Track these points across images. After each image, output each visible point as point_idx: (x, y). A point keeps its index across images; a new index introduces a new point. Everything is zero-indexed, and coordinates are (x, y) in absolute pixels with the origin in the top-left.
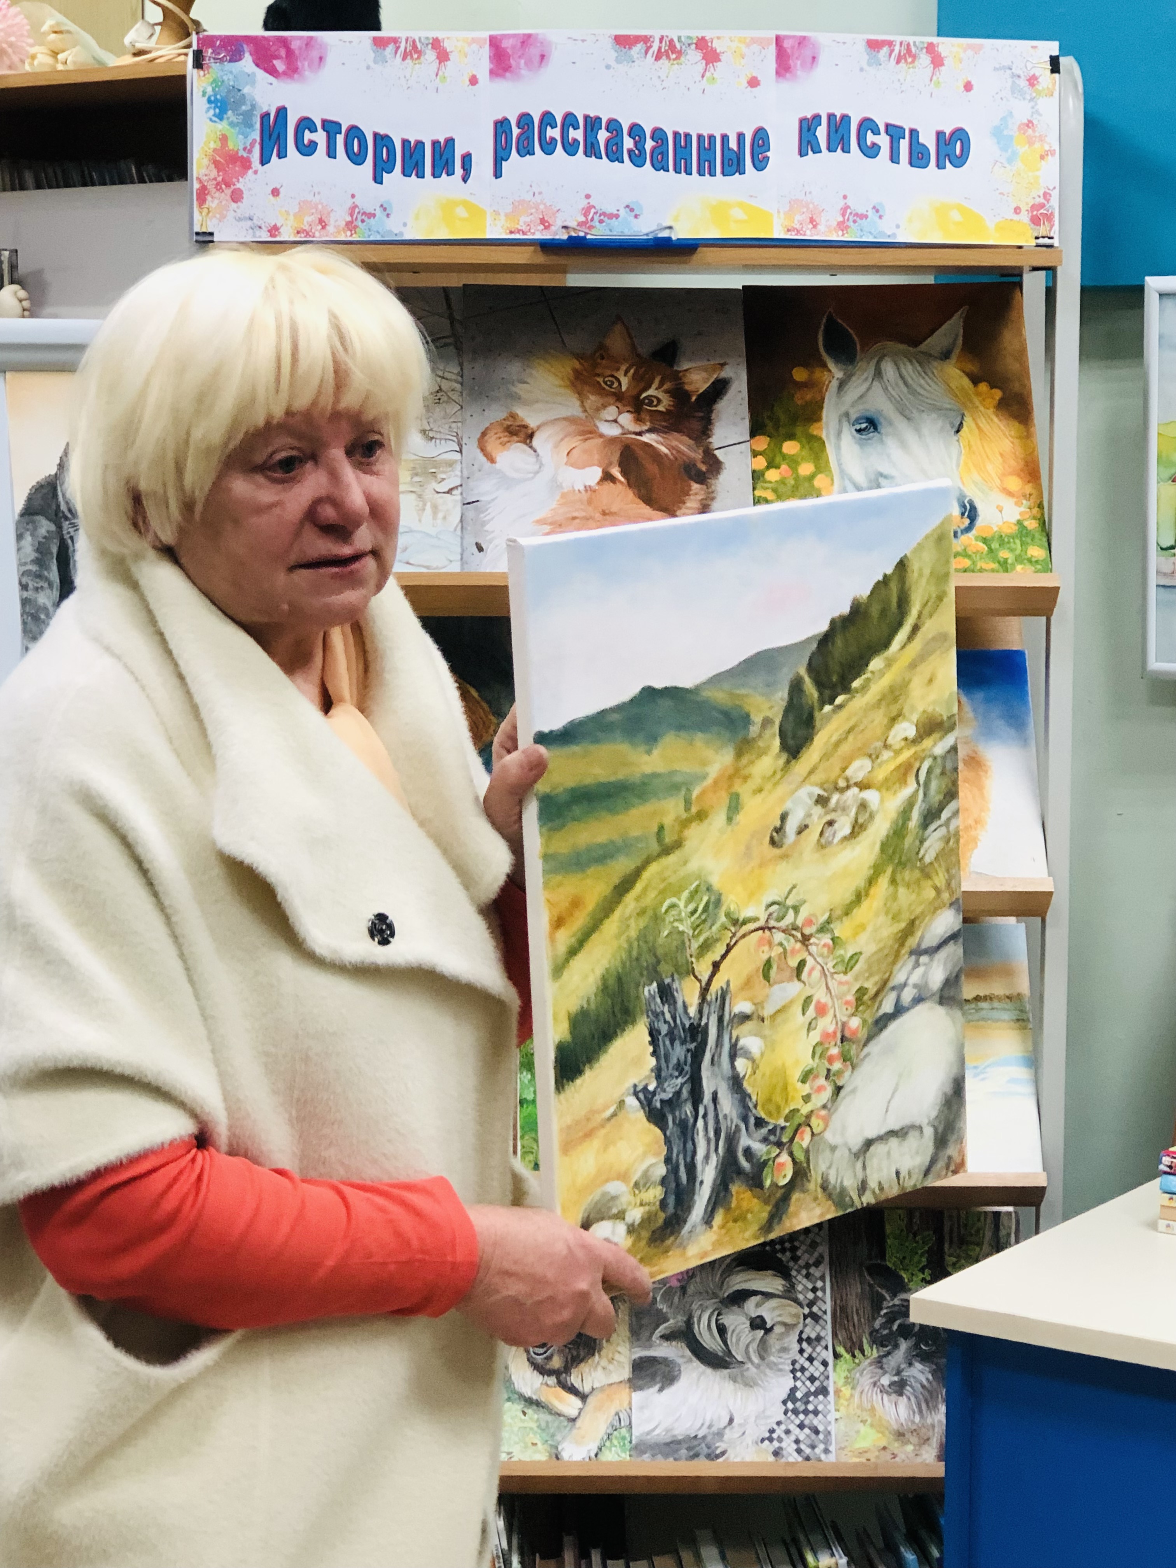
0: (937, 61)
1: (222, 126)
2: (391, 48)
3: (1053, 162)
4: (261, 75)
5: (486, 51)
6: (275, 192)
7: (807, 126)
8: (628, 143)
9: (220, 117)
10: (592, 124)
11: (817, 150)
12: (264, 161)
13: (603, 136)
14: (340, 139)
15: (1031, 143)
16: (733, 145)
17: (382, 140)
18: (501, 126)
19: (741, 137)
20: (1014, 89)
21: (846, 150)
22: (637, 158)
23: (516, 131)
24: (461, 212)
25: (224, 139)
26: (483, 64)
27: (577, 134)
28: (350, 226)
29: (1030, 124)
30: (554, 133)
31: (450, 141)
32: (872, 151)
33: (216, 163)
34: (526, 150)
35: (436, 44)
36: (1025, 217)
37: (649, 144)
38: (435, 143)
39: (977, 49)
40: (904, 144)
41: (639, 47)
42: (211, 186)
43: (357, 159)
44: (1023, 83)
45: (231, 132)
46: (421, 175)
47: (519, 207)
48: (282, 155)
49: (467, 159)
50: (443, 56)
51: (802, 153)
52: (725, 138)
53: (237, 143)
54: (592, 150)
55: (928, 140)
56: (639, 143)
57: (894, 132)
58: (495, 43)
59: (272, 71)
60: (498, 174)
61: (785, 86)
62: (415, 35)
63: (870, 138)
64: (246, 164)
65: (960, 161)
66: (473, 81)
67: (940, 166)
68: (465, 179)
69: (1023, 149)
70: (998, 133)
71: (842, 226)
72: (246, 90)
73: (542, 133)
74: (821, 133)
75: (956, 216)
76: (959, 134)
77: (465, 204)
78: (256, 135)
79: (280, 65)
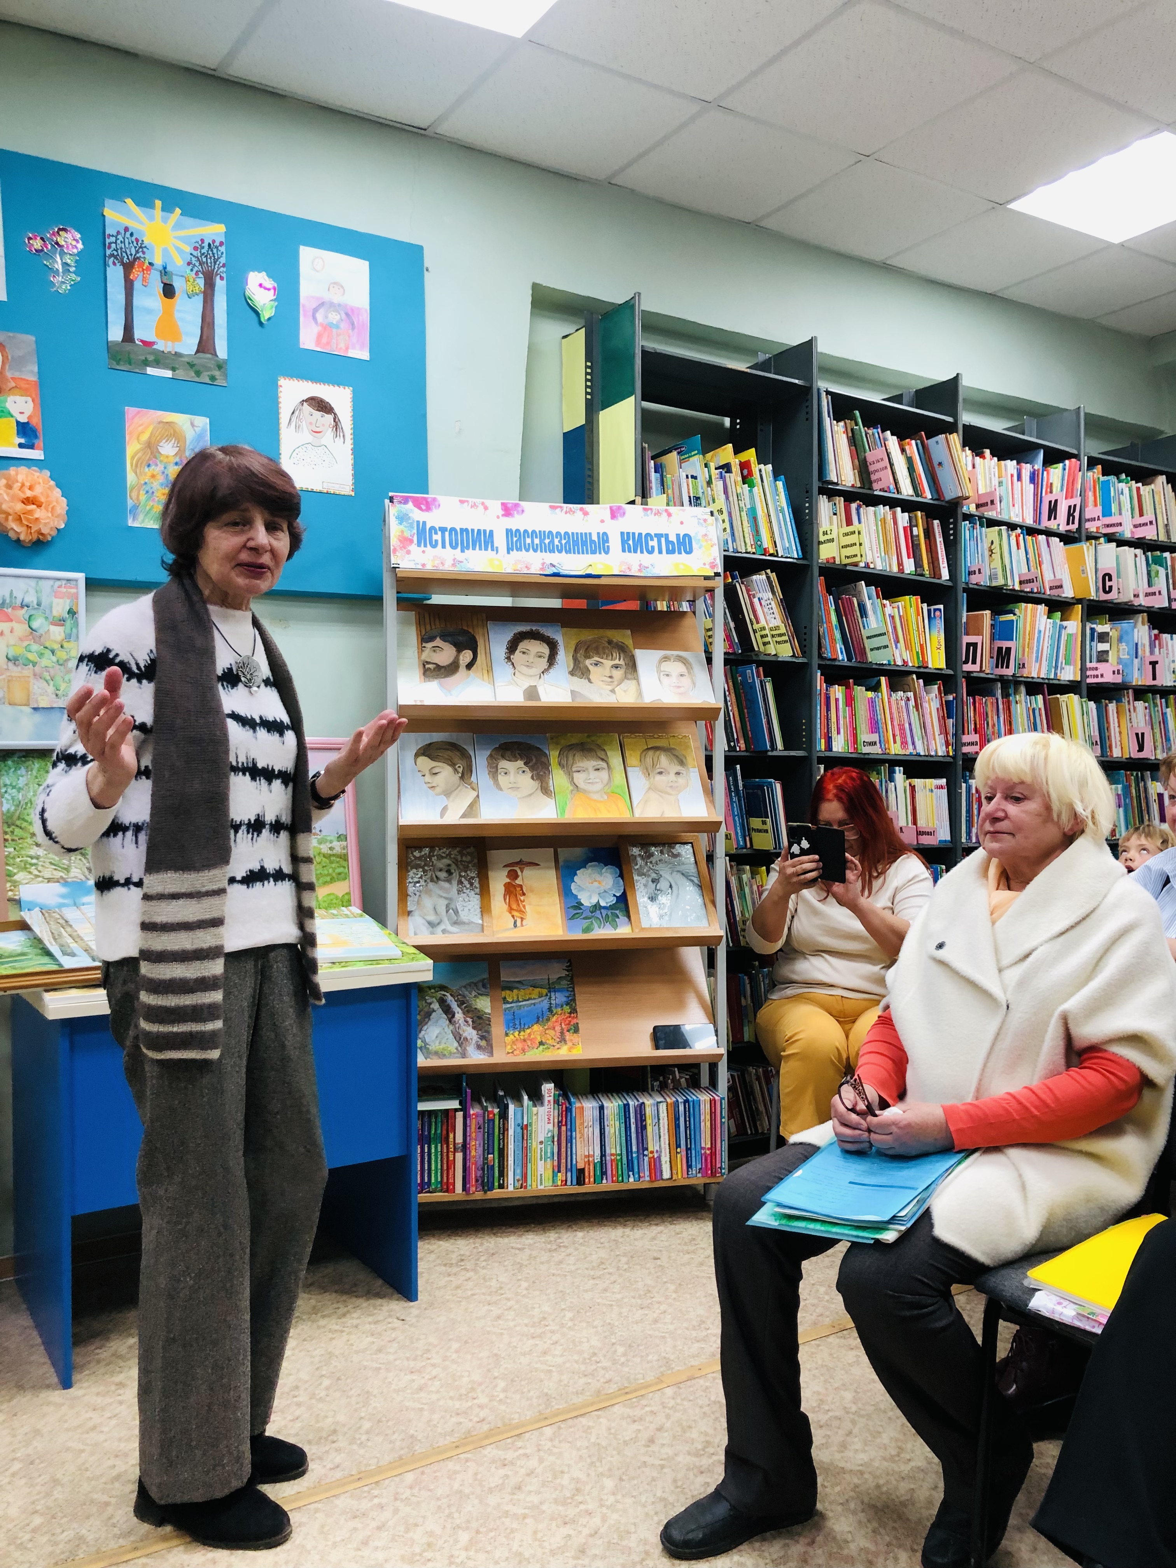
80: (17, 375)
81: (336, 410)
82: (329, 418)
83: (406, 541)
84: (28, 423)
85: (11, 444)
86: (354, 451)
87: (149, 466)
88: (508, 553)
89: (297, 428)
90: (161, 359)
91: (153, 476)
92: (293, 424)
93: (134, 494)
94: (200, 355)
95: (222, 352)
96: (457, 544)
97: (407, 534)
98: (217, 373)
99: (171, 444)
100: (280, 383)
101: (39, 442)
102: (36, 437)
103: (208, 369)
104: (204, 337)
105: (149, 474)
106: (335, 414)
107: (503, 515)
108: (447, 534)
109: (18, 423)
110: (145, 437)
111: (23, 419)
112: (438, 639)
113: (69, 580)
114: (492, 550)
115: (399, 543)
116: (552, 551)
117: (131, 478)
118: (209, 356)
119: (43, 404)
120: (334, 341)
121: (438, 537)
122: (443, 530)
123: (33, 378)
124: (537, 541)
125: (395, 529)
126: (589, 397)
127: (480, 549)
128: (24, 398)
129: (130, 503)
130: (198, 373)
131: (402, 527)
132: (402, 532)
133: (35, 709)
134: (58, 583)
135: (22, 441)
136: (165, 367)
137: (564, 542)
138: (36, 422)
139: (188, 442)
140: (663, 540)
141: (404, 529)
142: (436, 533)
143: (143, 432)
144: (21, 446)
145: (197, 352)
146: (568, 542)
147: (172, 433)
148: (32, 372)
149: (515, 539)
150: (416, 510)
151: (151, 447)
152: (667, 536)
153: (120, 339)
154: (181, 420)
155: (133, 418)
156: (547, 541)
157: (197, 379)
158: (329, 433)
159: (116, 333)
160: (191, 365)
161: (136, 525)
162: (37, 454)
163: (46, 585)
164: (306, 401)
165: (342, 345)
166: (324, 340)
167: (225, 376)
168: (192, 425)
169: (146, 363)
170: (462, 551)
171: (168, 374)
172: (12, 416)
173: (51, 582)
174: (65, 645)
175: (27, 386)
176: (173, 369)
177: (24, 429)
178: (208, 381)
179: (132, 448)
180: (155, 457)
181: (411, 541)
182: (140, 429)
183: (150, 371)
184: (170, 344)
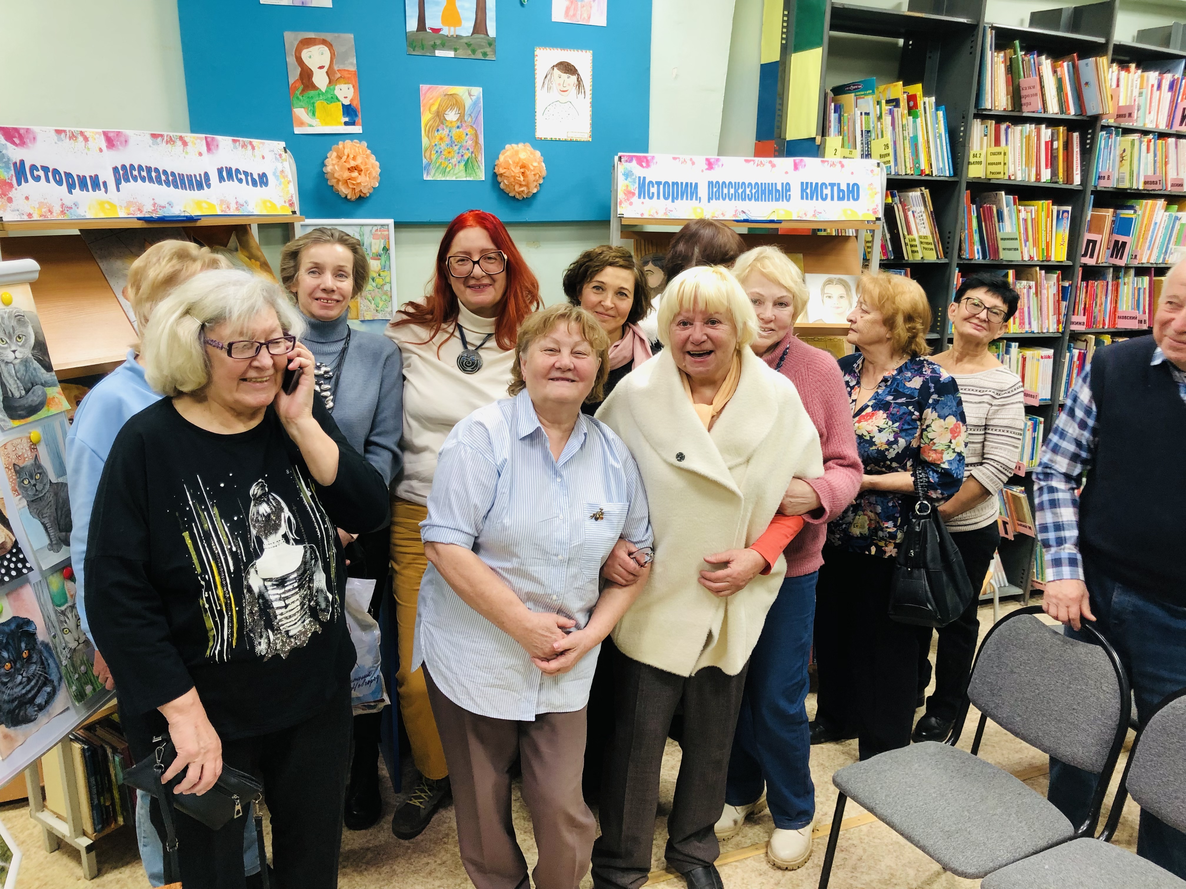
0: (253, 148)
2: (63, 134)
3: (291, 184)
5: (103, 138)
6: (27, 198)
7: (220, 171)
8: (163, 178)
10: (149, 169)
11: (224, 181)
12: (19, 184)
13: (154, 174)
14: (50, 174)
15: (284, 178)
16: (198, 178)
17: (68, 175)
18: (115, 169)
19: (200, 175)
20: (276, 158)
21: (233, 181)
22: (168, 184)
23: (121, 172)
24: (107, 206)
26: (103, 144)
27: (144, 174)
28: (63, 212)
29: (282, 171)
30: (136, 173)
31: (96, 176)
32: (241, 181)
34: (127, 180)
35: (82, 133)
36: (287, 204)
37: (171, 178)
38: (91, 177)
39: (263, 144)
40: (249, 178)
41: (160, 139)
43: (59, 183)
44: (278, 156)
46: (88, 190)
47: (129, 204)
48: (26, 181)
49: (105, 183)
50: (86, 139)
51: (220, 182)
52: (195, 176)
54: (151, 180)
55: (256, 177)
56: (167, 178)
57: (246, 173)
58: (105, 134)
59: (14, 143)
60: (118, 190)
61: (210, 156)
62: (73, 129)
63: (239, 176)
64: (11, 185)
65: (266, 184)
66: (101, 150)
67: (261, 186)
68: (106, 192)
69: (283, 180)
70: (274, 174)
71: (236, 209)
72: (4, 152)
73: (132, 173)
74: (224, 174)
75: (269, 204)
76: (264, 175)
77: (108, 203)
78: (12, 172)
80: (341, 67)
81: (579, 72)
82: (574, 78)
83: (629, 194)
84: (350, 105)
85: (339, 123)
86: (593, 105)
87: (438, 130)
88: (709, 202)
89: (549, 89)
90: (448, 42)
91: (441, 139)
92: (546, 86)
93: (428, 154)
94: (476, 36)
95: (492, 32)
96: (669, 195)
97: (631, 188)
98: (488, 50)
99: (454, 112)
100: (536, 53)
101: (359, 119)
102: (356, 115)
103: (481, 47)
104: (478, 21)
105: (438, 138)
106: (578, 75)
107: (707, 169)
108: (661, 187)
109: (343, 105)
110: (434, 108)
111: (347, 102)
113: (382, 225)
114: (696, 199)
115: (624, 196)
116: (744, 199)
117: (425, 141)
118: (482, 36)
119: (361, 90)
120: (579, 12)
121: (654, 190)
122: (659, 183)
123: (353, 68)
124: (732, 191)
125: (622, 184)
126: (784, 42)
127: (687, 199)
128: (346, 86)
129: (425, 161)
130: (474, 52)
131: (627, 182)
132: (627, 186)
133: (362, 321)
134: (375, 228)
135: (347, 119)
136: (450, 48)
137: (754, 191)
138: (356, 104)
139: (466, 109)
140: (835, 188)
141: (629, 184)
142: (653, 186)
143: (433, 104)
144: (346, 124)
145: (473, 33)
146: (758, 191)
147: (455, 102)
148: (352, 64)
149: (715, 190)
150: (638, 167)
151: (440, 116)
152: (839, 184)
153: (415, 29)
154: (460, 91)
155: (426, 93)
156: (740, 191)
157: (473, 57)
158: (573, 90)
159: (412, 25)
160: (468, 45)
161: (429, 178)
162: (357, 129)
163: (367, 229)
164: (556, 66)
165: (585, 15)
166: (571, 13)
167: (494, 52)
168: (470, 95)
169: (434, 47)
170: (673, 201)
171: (451, 54)
172: (339, 101)
173: (370, 228)
174: (382, 274)
176: (455, 50)
177: (348, 110)
178: (480, 56)
179: (426, 117)
180: (442, 123)
181: (634, 194)
182: (431, 101)
183: (438, 53)
184: (452, 29)
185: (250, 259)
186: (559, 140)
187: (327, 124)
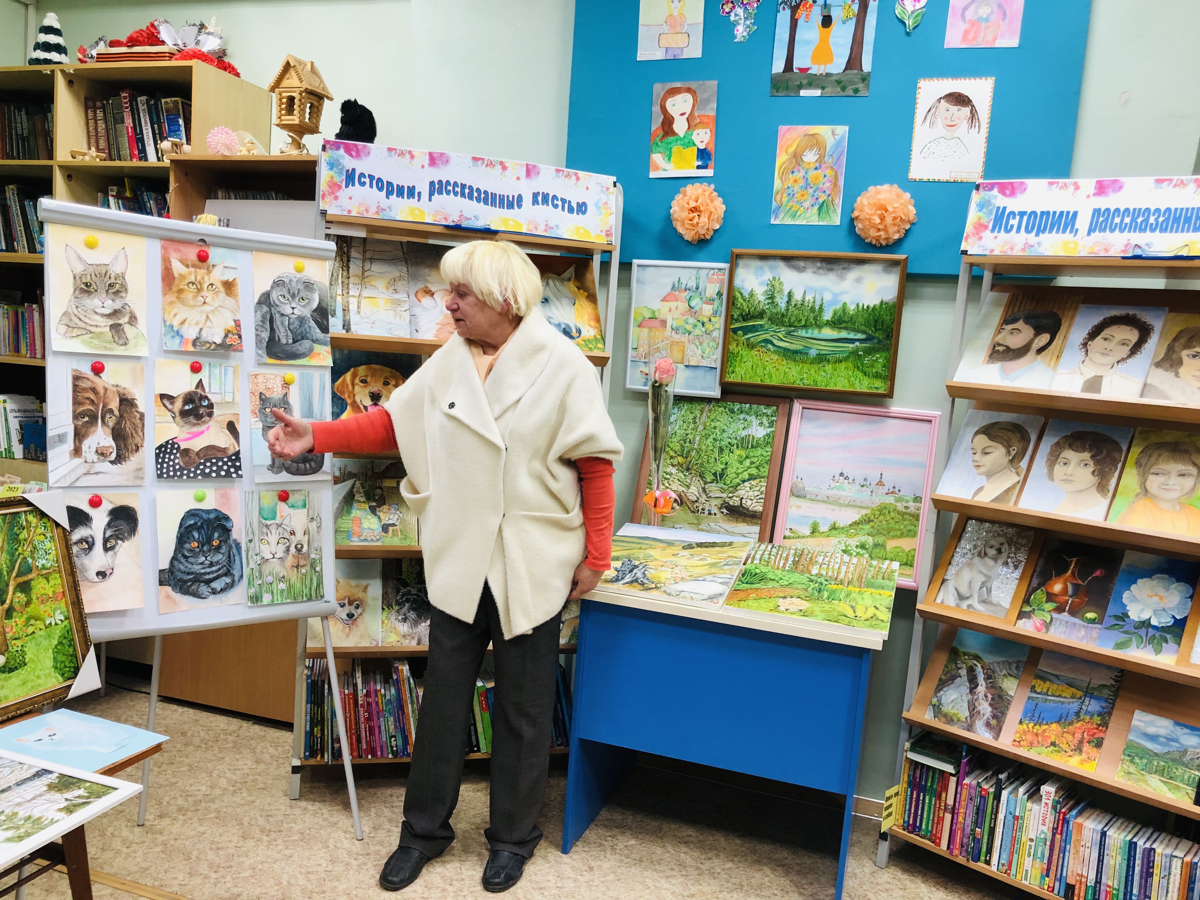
0: (578, 179)
1: (332, 173)
2: (394, 152)
3: (614, 217)
4: (347, 156)
5: (427, 157)
6: (350, 198)
7: (535, 195)
8: (475, 194)
9: (331, 169)
10: (463, 186)
11: (538, 204)
12: (347, 186)
13: (467, 191)
14: (374, 182)
15: (606, 209)
16: (511, 199)
17: (389, 184)
18: (432, 183)
19: (513, 196)
20: (602, 191)
21: (548, 205)
22: (478, 200)
23: (437, 186)
24: (417, 212)
25: (332, 177)
26: (426, 161)
27: (458, 189)
28: (377, 213)
29: (606, 203)
30: (450, 188)
31: (414, 187)
32: (556, 206)
33: (329, 186)
34: (440, 193)
35: (410, 152)
36: (604, 234)
37: (483, 196)
38: (408, 187)
39: (591, 176)
40: (566, 205)
41: (480, 162)
42: (327, 194)
43: (380, 189)
44: (604, 189)
45: (335, 175)
46: (403, 198)
47: (437, 212)
48: (353, 185)
49: (419, 193)
50: (412, 157)
51: (533, 204)
52: (508, 196)
53: (337, 179)
54: (463, 195)
55: (574, 205)
56: (479, 195)
57: (563, 201)
58: (430, 154)
59: (351, 155)
60: (430, 200)
61: (528, 181)
62: (403, 148)
63: (556, 202)
64: (340, 187)
65: (584, 213)
66: (423, 167)
67: (578, 214)
68: (419, 200)
69: (604, 211)
70: (596, 205)
71: (545, 230)
72: (341, 161)
73: (446, 188)
74: (540, 198)
75: (582, 231)
76: (584, 204)
77: (419, 210)
78: (344, 177)
79: (354, 153)
80: (702, 113)
81: (974, 102)
82: (967, 110)
83: (980, 227)
84: (705, 149)
85: (693, 167)
86: (990, 140)
87: (793, 172)
88: (1089, 234)
89: (932, 124)
90: (814, 81)
91: (795, 181)
92: (928, 121)
93: (778, 197)
94: (848, 72)
95: (867, 66)
96: (1033, 228)
97: (984, 221)
98: (860, 86)
99: (813, 152)
100: (918, 85)
101: (711, 163)
102: (710, 159)
103: (852, 83)
104: (853, 56)
105: (792, 179)
106: (973, 106)
107: (1094, 194)
108: (1025, 218)
109: (698, 149)
110: (792, 150)
111: (702, 146)
112: (1021, 322)
113: (720, 269)
114: (1071, 232)
115: (973, 230)
116: (1143, 230)
117: (777, 183)
118: (855, 71)
120: (982, 35)
121: (1014, 222)
122: (1022, 214)
123: (713, 113)
124: (1128, 220)
125: (973, 215)
127: (1057, 232)
128: (704, 131)
129: (774, 205)
130: (844, 89)
131: (980, 214)
132: (980, 218)
133: (687, 366)
134: (712, 272)
135: (700, 163)
136: (816, 87)
137: (1161, 219)
138: (711, 148)
139: (828, 149)
141: (982, 215)
142: (1014, 218)
143: (791, 145)
144: (698, 167)
145: (846, 69)
146: (1167, 220)
147: (815, 142)
148: (712, 109)
149: (1101, 219)
150: (999, 196)
151: (797, 157)
153: (781, 70)
154: (823, 131)
155: (784, 135)
156: (1139, 220)
157: (842, 94)
158: (965, 125)
159: (778, 66)
160: (839, 82)
161: (777, 222)
162: (709, 173)
163: (703, 273)
164: (944, 98)
165: (990, 37)
166: (971, 36)
167: (868, 86)
168: (833, 133)
169: (800, 87)
170: (1037, 235)
171: (818, 93)
172: (695, 145)
173: (708, 271)
174: (713, 319)
175: (708, 120)
176: (823, 88)
177: (703, 154)
178: (851, 93)
179: (782, 159)
180: (799, 165)
181: (986, 227)
182: (789, 142)
183: (803, 93)
184: (822, 67)
185: (579, 289)
186: (939, 182)
187: (680, 168)
